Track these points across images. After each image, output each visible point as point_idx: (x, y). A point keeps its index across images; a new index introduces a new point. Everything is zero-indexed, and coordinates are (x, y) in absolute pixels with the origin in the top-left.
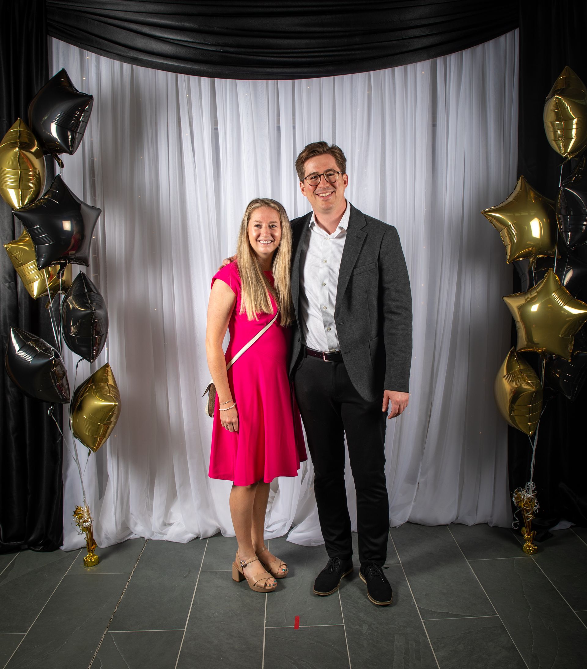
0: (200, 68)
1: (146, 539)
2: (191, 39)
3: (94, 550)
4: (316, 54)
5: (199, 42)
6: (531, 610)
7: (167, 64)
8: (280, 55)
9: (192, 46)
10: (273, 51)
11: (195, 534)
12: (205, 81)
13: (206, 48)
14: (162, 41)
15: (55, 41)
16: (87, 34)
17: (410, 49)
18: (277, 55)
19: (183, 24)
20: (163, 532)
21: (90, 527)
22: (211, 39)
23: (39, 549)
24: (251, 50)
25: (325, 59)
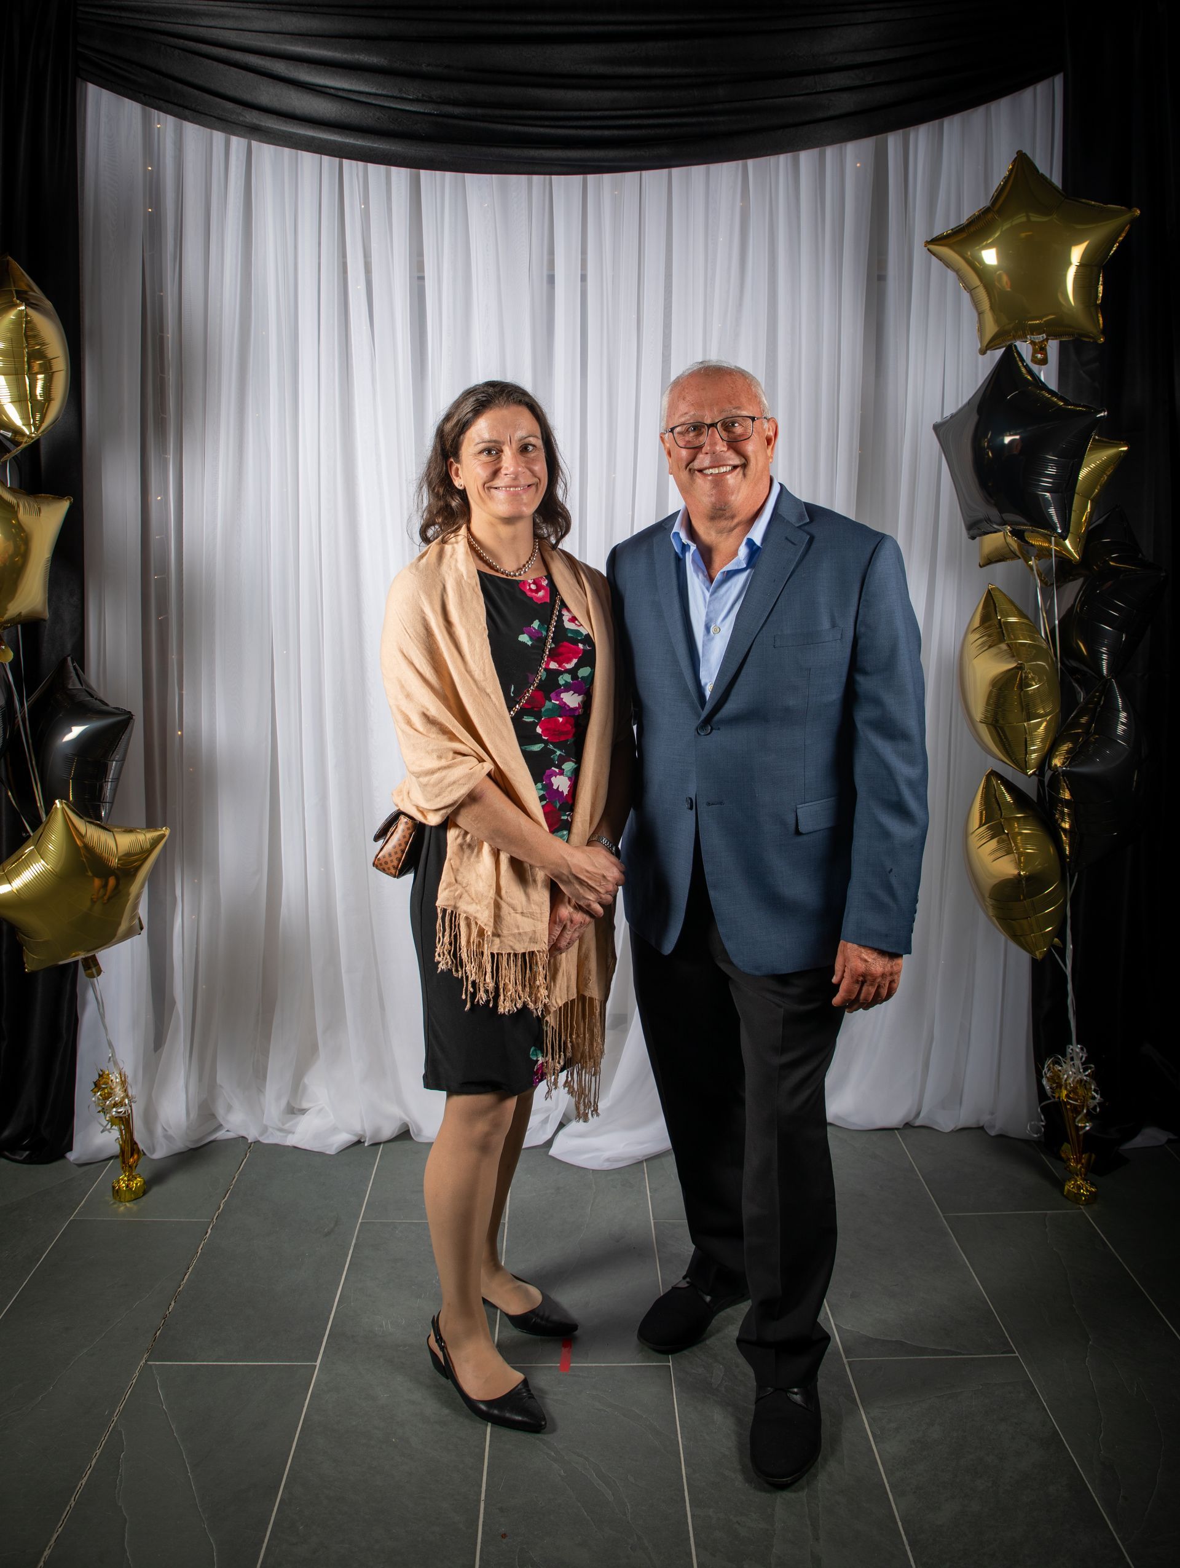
0: (388, 147)
1: (249, 1141)
2: (373, 87)
3: (135, 1165)
4: (634, 122)
5: (390, 94)
6: (1090, 1343)
7: (320, 139)
8: (557, 123)
9: (374, 102)
10: (544, 113)
11: (355, 1135)
12: (400, 175)
13: (403, 107)
14: (313, 92)
15: (92, 89)
16: (157, 76)
17: (831, 113)
18: (552, 123)
19: (357, 57)
20: (287, 1126)
21: (129, 1115)
22: (413, 90)
23: (22, 1156)
24: (497, 112)
25: (653, 132)
